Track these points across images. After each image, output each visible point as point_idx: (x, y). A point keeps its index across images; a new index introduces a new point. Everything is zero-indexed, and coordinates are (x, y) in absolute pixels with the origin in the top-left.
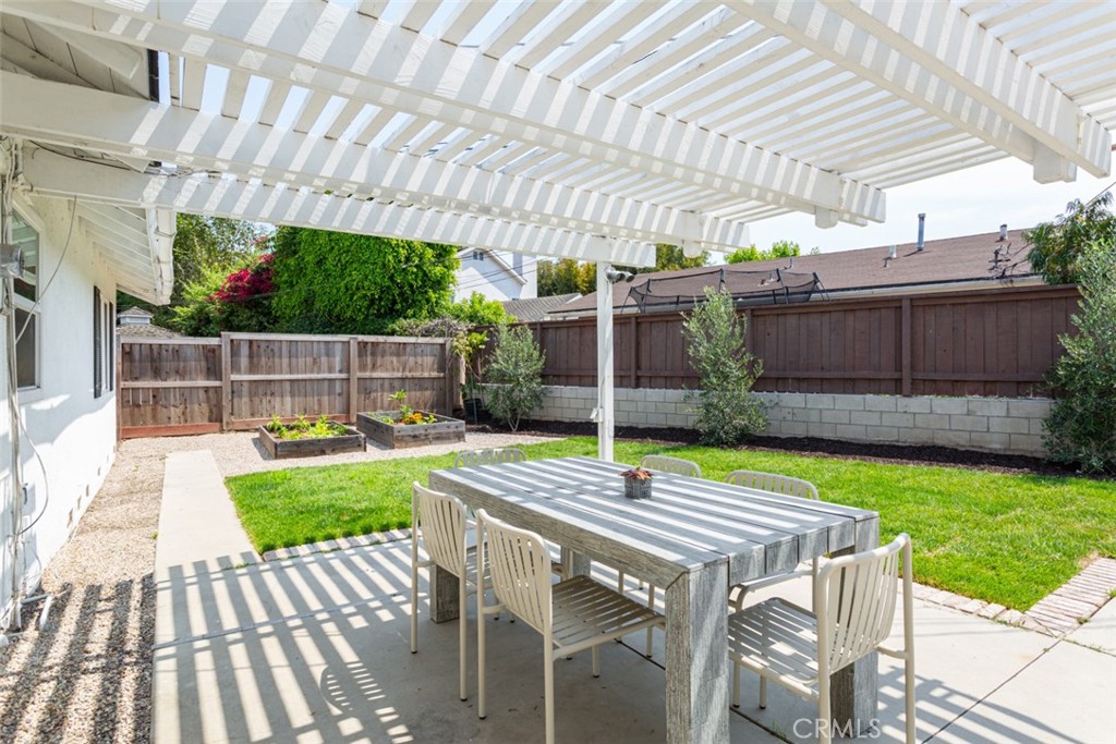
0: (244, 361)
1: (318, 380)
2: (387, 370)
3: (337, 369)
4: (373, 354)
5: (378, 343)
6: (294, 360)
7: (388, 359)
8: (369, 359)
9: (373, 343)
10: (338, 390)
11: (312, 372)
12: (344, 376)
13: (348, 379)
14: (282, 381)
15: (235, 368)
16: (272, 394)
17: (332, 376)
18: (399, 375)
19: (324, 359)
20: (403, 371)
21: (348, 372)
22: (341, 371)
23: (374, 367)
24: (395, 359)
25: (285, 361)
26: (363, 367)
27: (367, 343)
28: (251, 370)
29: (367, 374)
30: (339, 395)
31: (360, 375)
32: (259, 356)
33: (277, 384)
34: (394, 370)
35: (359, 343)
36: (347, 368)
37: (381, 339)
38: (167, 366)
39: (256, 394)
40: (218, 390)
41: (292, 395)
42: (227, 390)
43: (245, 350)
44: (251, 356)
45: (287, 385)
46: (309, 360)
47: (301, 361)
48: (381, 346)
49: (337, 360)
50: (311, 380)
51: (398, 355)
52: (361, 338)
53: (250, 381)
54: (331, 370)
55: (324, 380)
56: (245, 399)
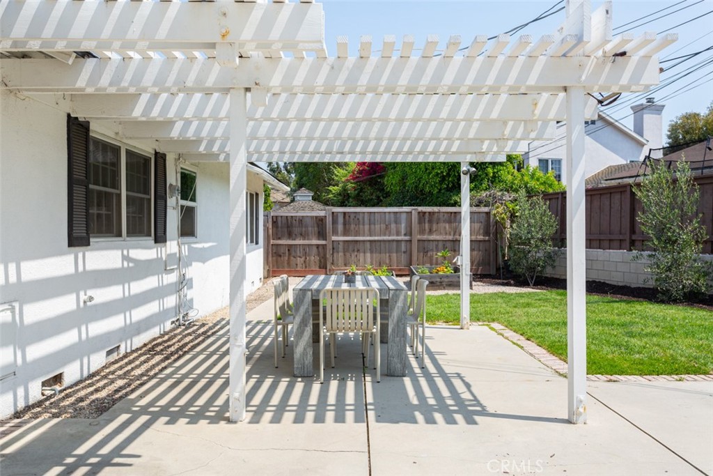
0: (340, 227)
1: (389, 241)
2: (441, 234)
3: (403, 232)
4: (430, 221)
5: (434, 213)
6: (372, 226)
7: (442, 225)
8: (427, 225)
9: (430, 213)
10: (403, 248)
11: (385, 235)
12: (407, 238)
13: (411, 241)
14: (364, 241)
15: (335, 232)
16: (358, 251)
17: (399, 238)
18: (451, 238)
19: (393, 226)
20: (454, 235)
21: (411, 235)
22: (405, 235)
23: (431, 232)
24: (447, 225)
25: (367, 227)
26: (422, 232)
27: (425, 213)
28: (346, 233)
29: (425, 237)
30: (404, 252)
31: (419, 237)
32: (350, 224)
33: (361, 244)
34: (446, 234)
35: (419, 213)
36: (409, 233)
37: (436, 209)
38: (296, 230)
39: (348, 251)
40: (324, 246)
41: (372, 252)
42: (330, 247)
43: (341, 220)
44: (345, 224)
45: (368, 245)
46: (383, 226)
47: (377, 227)
48: (436, 214)
49: (403, 226)
50: (384, 241)
51: (450, 222)
52: (420, 209)
53: (344, 241)
54: (398, 234)
55: (393, 241)
56: (341, 254)
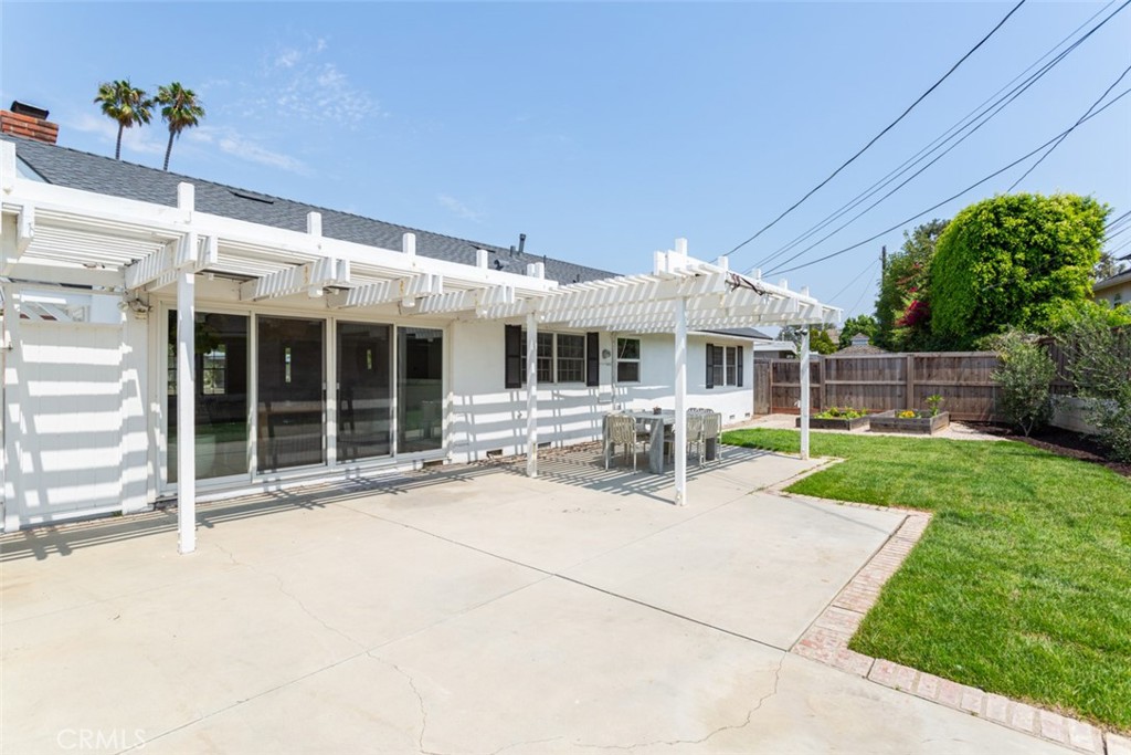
0: (833, 372)
1: (883, 385)
2: (942, 379)
3: (898, 377)
4: (929, 367)
5: (933, 358)
6: (865, 372)
7: (943, 371)
8: (925, 371)
9: (928, 358)
10: (898, 392)
11: (878, 379)
12: (902, 383)
13: (906, 385)
14: (857, 385)
15: (828, 377)
16: (851, 394)
17: (894, 383)
18: (954, 383)
19: (887, 371)
20: (959, 379)
21: (906, 380)
22: (900, 379)
23: (929, 377)
24: (950, 371)
25: (859, 372)
26: (920, 376)
27: (922, 359)
28: (838, 378)
29: (923, 382)
30: (900, 396)
31: (916, 382)
32: (843, 369)
33: (854, 388)
34: (948, 379)
35: (916, 358)
36: (904, 377)
37: (935, 354)
39: (841, 393)
40: (818, 389)
41: (865, 395)
42: (823, 389)
43: (834, 365)
44: (838, 369)
45: (861, 389)
46: (876, 372)
47: (870, 372)
48: (936, 360)
49: (898, 372)
50: (877, 385)
51: (953, 367)
52: (917, 354)
53: (837, 385)
54: (892, 378)
55: (887, 385)
56: (834, 396)
